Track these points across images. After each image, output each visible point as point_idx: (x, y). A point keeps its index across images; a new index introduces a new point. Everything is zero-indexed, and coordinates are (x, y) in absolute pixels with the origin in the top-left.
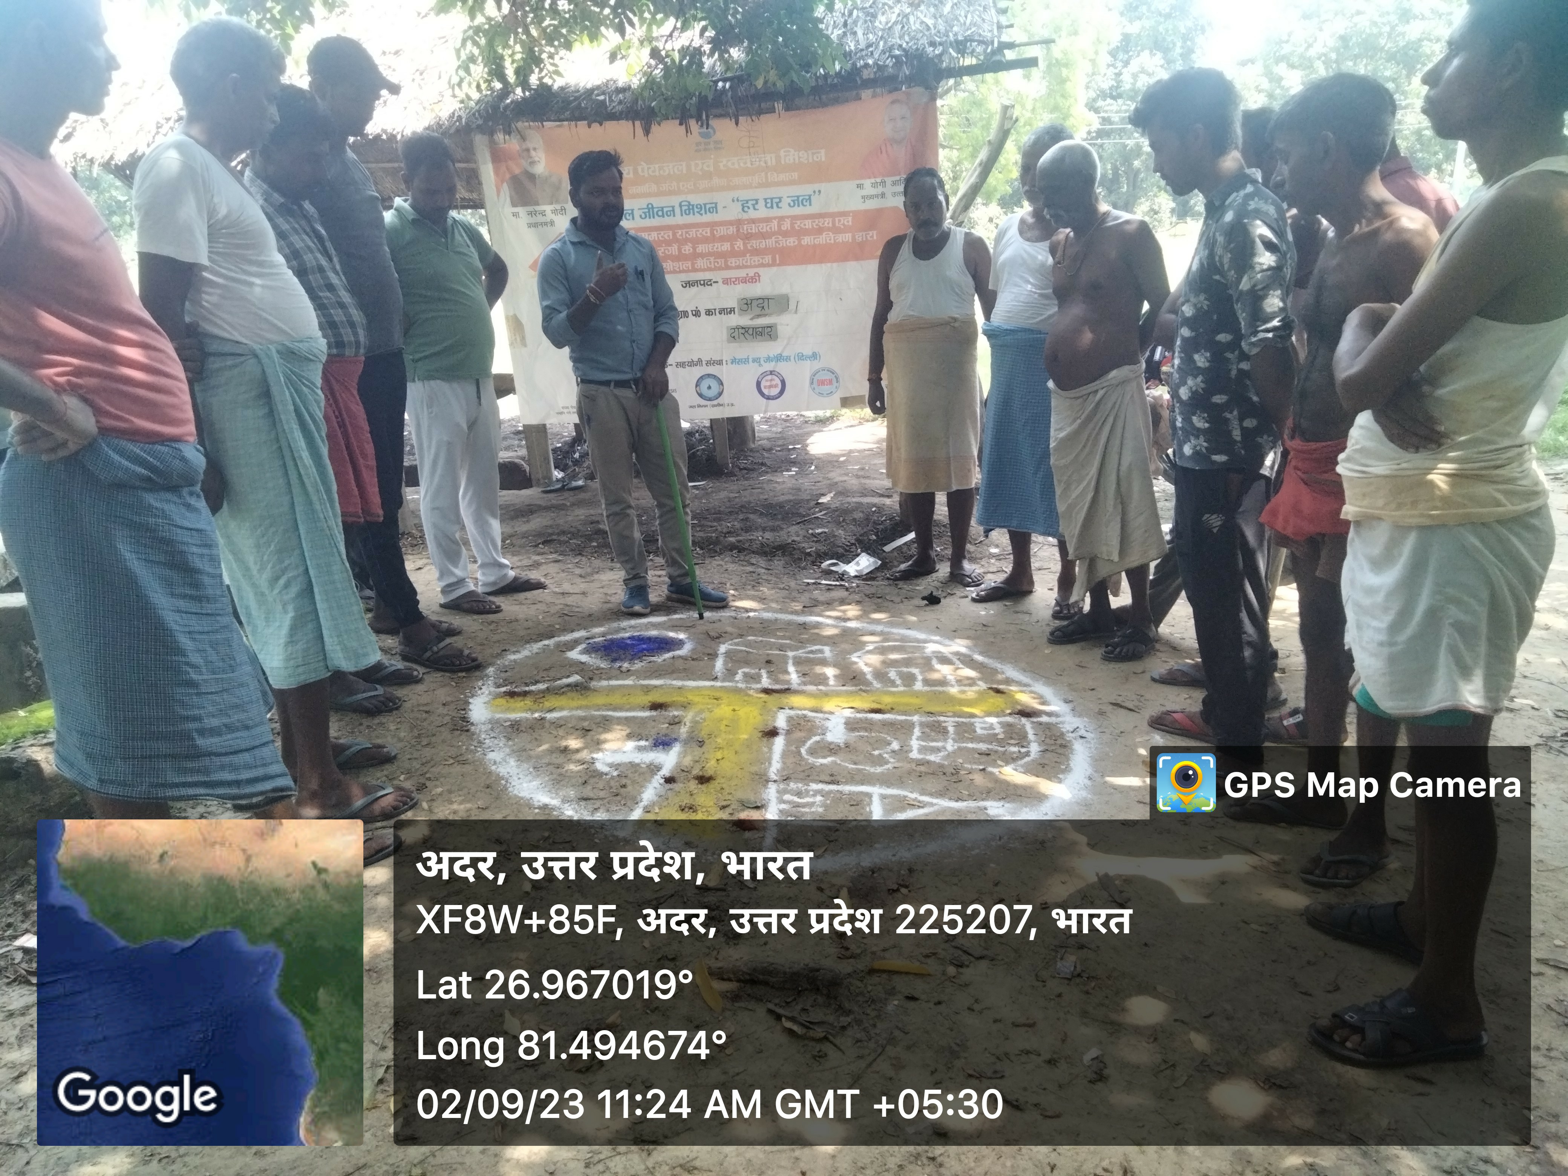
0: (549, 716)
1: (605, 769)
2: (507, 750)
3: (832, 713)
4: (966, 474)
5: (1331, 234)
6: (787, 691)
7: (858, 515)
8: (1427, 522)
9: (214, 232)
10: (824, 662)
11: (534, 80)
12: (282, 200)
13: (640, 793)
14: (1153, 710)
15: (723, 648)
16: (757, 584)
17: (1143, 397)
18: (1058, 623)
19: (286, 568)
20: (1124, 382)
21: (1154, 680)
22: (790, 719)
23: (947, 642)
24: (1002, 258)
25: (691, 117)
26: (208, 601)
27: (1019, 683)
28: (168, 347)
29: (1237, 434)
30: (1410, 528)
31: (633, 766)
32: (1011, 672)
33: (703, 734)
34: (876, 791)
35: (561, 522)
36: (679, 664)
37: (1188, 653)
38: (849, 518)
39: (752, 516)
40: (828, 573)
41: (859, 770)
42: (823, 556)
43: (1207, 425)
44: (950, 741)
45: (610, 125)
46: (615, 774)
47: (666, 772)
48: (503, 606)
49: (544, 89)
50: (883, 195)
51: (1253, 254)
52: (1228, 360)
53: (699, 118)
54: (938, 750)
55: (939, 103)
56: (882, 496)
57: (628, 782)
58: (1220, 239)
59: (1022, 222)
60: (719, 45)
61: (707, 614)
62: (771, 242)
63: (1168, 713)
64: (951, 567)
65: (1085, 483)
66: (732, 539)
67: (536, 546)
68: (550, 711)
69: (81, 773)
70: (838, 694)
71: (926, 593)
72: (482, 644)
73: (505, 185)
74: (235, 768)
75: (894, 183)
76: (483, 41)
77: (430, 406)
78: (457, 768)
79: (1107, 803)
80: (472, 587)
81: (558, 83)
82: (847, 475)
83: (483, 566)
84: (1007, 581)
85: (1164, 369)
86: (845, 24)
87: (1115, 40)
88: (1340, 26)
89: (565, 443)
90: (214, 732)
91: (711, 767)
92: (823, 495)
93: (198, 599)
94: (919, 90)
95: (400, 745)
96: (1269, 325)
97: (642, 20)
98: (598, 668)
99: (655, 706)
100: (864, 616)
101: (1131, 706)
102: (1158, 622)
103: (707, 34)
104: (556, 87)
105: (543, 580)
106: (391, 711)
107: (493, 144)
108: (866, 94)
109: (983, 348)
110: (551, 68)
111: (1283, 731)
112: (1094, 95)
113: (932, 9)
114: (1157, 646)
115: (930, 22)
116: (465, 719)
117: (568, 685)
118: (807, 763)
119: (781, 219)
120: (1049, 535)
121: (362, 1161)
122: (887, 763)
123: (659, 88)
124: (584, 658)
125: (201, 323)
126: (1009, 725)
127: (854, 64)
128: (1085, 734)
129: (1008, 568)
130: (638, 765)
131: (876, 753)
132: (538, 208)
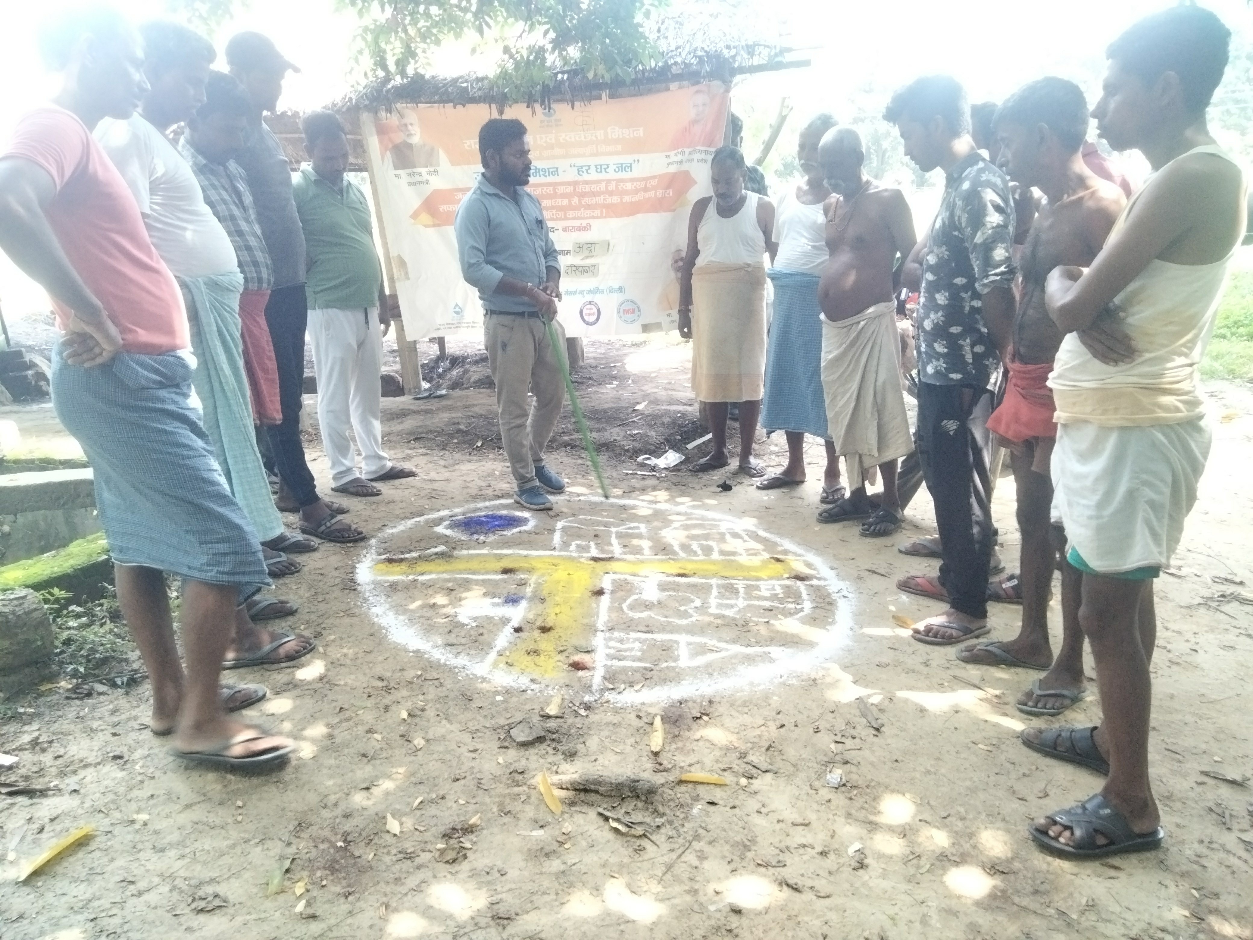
0: (420, 578)
1: (466, 621)
2: (387, 606)
3: (647, 577)
4: (754, 388)
5: (1044, 201)
6: (611, 559)
7: (666, 420)
8: (1126, 424)
9: (155, 187)
10: (640, 536)
11: (410, 71)
12: (204, 162)
13: (494, 640)
14: (900, 576)
15: (560, 525)
16: (586, 473)
17: (895, 328)
18: (825, 506)
20: (880, 316)
21: (900, 551)
22: (614, 582)
23: (737, 521)
24: (783, 217)
25: (536, 101)
27: (795, 554)
29: (969, 358)
30: (1111, 429)
31: (489, 618)
32: (787, 544)
33: (545, 593)
34: (683, 639)
35: (429, 423)
36: (525, 537)
37: (926, 531)
38: (659, 422)
40: (642, 466)
41: (670, 623)
42: (637, 452)
43: (946, 350)
44: (741, 599)
45: (471, 107)
46: (474, 624)
47: (515, 623)
48: (383, 491)
49: (419, 77)
50: (681, 162)
51: (985, 215)
52: (963, 299)
53: (543, 103)
54: (732, 606)
55: (732, 93)
56: (685, 404)
57: (485, 631)
58: (959, 203)
59: (799, 189)
60: (559, 44)
62: (599, 200)
63: (913, 578)
64: (741, 461)
65: (848, 395)
66: (566, 438)
67: (409, 442)
68: (422, 574)
70: (651, 561)
71: (721, 482)
72: (366, 521)
73: (388, 153)
76: (369, 37)
77: (327, 329)
78: (347, 620)
79: (865, 648)
80: (358, 475)
81: (429, 73)
82: (657, 387)
83: (366, 458)
84: (785, 473)
86: (659, 31)
89: (431, 360)
91: (551, 620)
92: (639, 403)
94: (718, 83)
95: (300, 601)
96: (998, 271)
97: (497, 23)
98: (460, 541)
99: (506, 571)
100: (671, 500)
101: (883, 572)
102: (903, 507)
103: (548, 36)
104: (428, 76)
105: (414, 469)
106: (292, 574)
107: (377, 119)
108: (673, 86)
110: (425, 61)
111: (1002, 593)
114: (903, 525)
115: (726, 30)
116: (353, 581)
117: (436, 554)
118: (627, 617)
119: (608, 181)
120: (818, 435)
121: (273, 935)
122: (691, 616)
123: (511, 78)
124: (448, 532)
126: (788, 587)
127: (666, 62)
128: (847, 594)
129: (786, 462)
130: (492, 618)
131: (682, 608)
132: (415, 170)
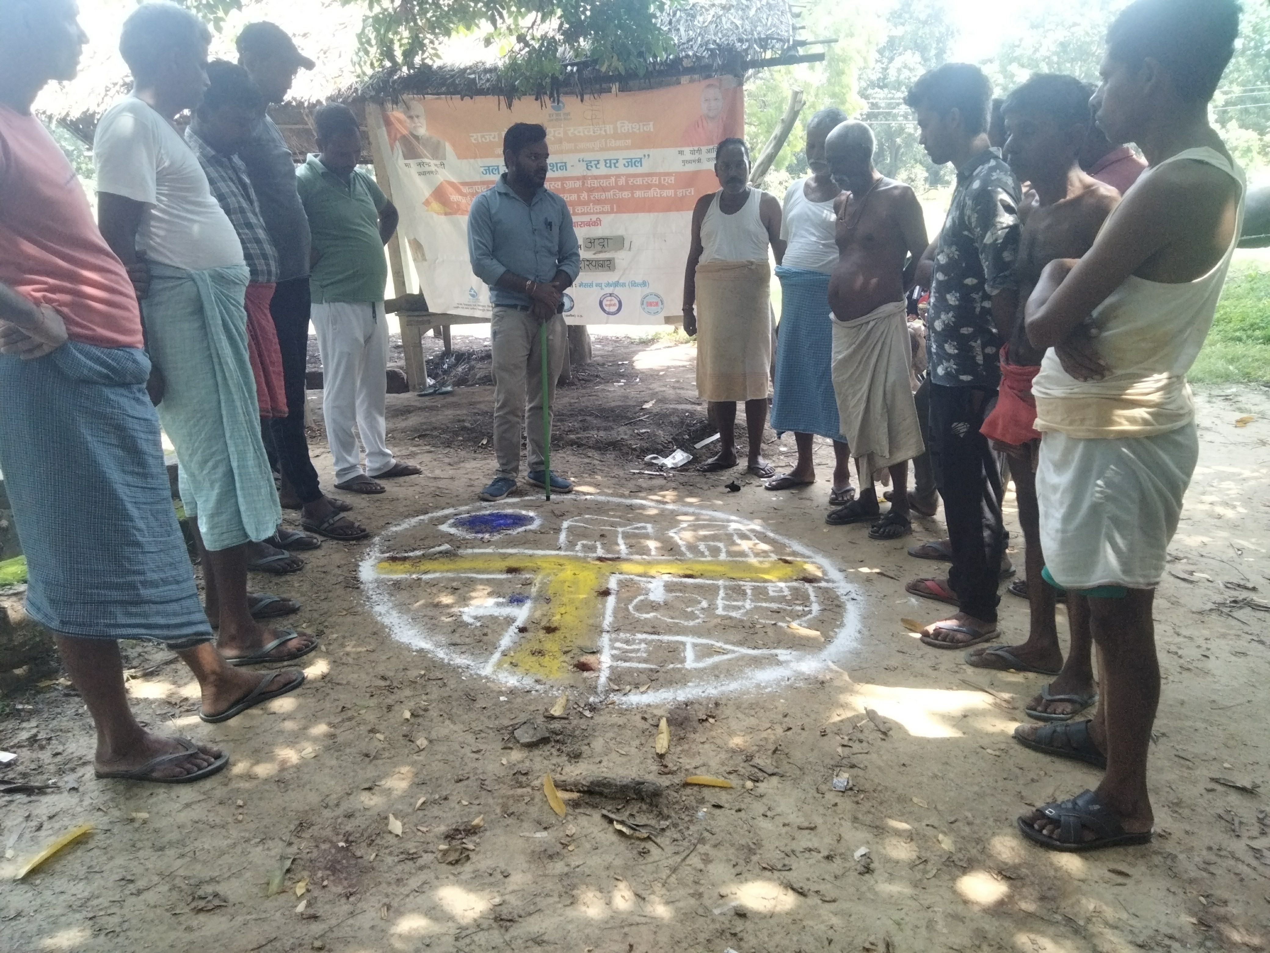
0: (424, 577)
1: (470, 620)
2: (391, 604)
3: (653, 577)
4: (761, 387)
6: (617, 559)
7: (675, 419)
8: (1092, 436)
9: (162, 178)
10: (647, 537)
11: (417, 60)
12: (215, 153)
13: (499, 640)
14: (909, 578)
15: (565, 524)
16: (593, 472)
17: (905, 328)
18: (834, 508)
19: (214, 454)
20: (889, 316)
21: (910, 554)
22: (620, 583)
23: (746, 522)
24: (791, 215)
25: (545, 93)
26: (152, 478)
27: (803, 556)
28: (122, 271)
29: (980, 359)
30: (1078, 440)
31: (493, 618)
32: (797, 547)
33: (550, 593)
34: (689, 640)
35: (433, 420)
36: (531, 536)
38: (666, 421)
39: (588, 418)
40: (650, 465)
41: (675, 623)
42: (645, 451)
43: (956, 351)
44: (748, 601)
45: (479, 99)
46: (478, 624)
47: (519, 623)
48: (386, 488)
49: (425, 69)
50: (699, 161)
51: (995, 214)
52: (974, 299)
53: (552, 95)
54: (739, 608)
55: (745, 88)
56: (693, 403)
57: (489, 631)
58: (969, 202)
59: (807, 186)
60: (571, 36)
61: (553, 497)
62: (609, 195)
63: (923, 581)
64: (749, 462)
65: (859, 396)
66: (572, 437)
67: (413, 439)
68: (426, 573)
69: (46, 615)
70: (658, 562)
71: (729, 482)
72: (369, 518)
73: (397, 143)
74: (167, 615)
75: (709, 151)
77: (335, 322)
78: (350, 619)
79: (873, 652)
80: (361, 472)
81: (436, 64)
82: (665, 386)
83: (370, 454)
84: (794, 474)
85: (921, 306)
86: (670, 23)
87: (883, 41)
88: (1061, 35)
89: (436, 356)
90: (153, 584)
91: (556, 619)
92: (647, 402)
93: (145, 476)
94: (730, 77)
95: (303, 599)
96: (1007, 272)
97: (510, 13)
98: (464, 539)
99: (511, 570)
100: (679, 500)
101: (892, 575)
104: (435, 66)
105: (418, 467)
106: (294, 571)
108: (685, 79)
109: (775, 287)
110: (432, 52)
112: (865, 85)
113: (740, 12)
115: (739, 23)
116: (356, 579)
117: (440, 552)
118: (634, 618)
119: (618, 176)
120: (828, 436)
121: (274, 936)
122: (698, 618)
123: (521, 69)
124: (453, 531)
125: (148, 252)
126: (795, 589)
127: (677, 55)
128: (855, 597)
129: (795, 463)
130: (497, 617)
131: (689, 610)
132: (423, 161)
